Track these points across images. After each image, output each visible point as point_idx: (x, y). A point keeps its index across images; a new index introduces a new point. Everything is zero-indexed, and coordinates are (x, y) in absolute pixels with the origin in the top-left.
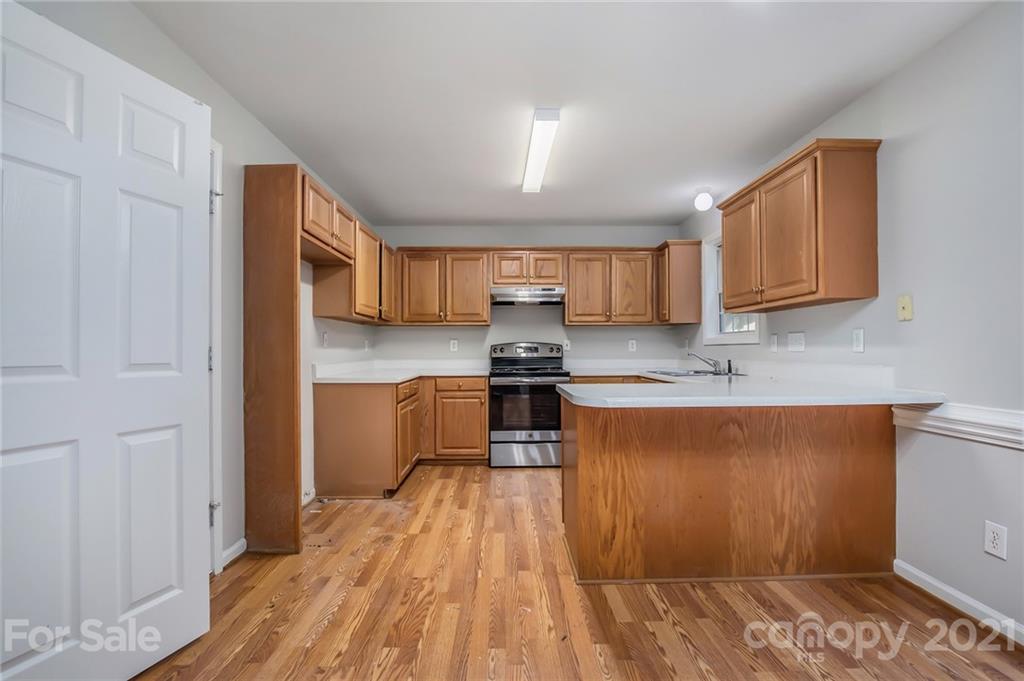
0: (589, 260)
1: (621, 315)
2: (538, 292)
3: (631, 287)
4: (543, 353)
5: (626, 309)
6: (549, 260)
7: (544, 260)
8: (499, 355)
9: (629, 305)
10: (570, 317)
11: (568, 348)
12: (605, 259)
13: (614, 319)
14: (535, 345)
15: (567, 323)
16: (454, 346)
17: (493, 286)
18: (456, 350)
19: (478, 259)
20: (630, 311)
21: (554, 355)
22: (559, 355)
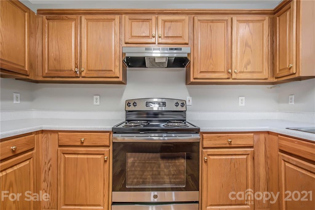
0: (212, 21)
1: (240, 72)
2: (166, 52)
3: (250, 47)
4: (170, 107)
5: (246, 67)
6: (176, 21)
7: (171, 21)
8: (132, 108)
9: (248, 63)
10: (195, 74)
11: (191, 103)
12: (227, 20)
13: (234, 76)
14: (164, 101)
15: (192, 80)
16: (96, 101)
17: (125, 45)
18: (98, 103)
19: (112, 21)
20: (249, 69)
21: (179, 108)
22: (183, 109)
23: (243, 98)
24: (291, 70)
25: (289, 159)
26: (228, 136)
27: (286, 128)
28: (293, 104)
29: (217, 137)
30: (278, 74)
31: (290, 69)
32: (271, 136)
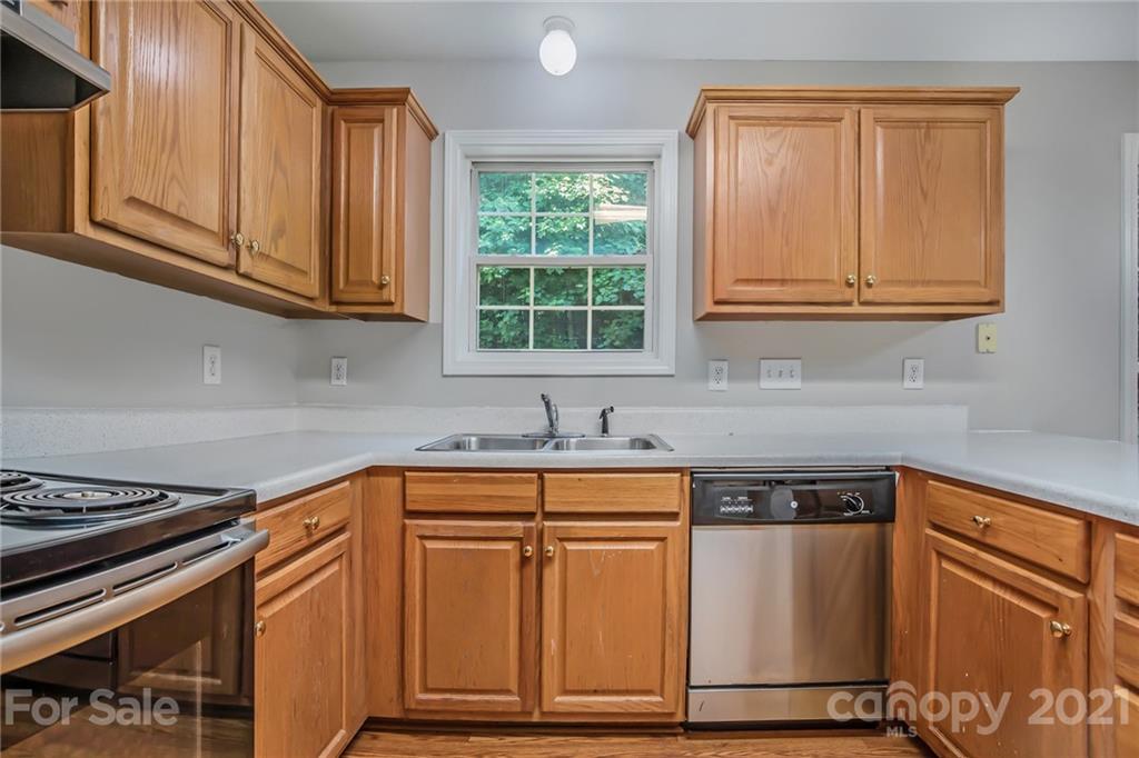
3: (285, 172)
5: (274, 240)
9: (280, 229)
12: (231, 22)
13: (247, 265)
15: (82, 227)
20: (284, 249)
23: (217, 352)
24: (385, 291)
25: (436, 528)
26: (304, 504)
27: (417, 450)
28: (344, 383)
29: (280, 518)
30: (342, 291)
31: (381, 286)
32: (376, 478)
